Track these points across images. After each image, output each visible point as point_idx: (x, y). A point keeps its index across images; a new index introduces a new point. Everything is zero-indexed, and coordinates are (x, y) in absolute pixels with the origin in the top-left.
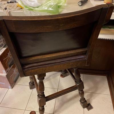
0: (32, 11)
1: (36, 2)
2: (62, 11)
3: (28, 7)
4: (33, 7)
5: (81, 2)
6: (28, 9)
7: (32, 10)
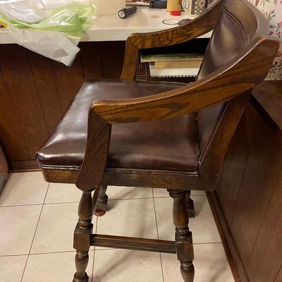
0: (26, 30)
1: (32, 13)
2: (88, 28)
3: (16, 23)
4: (27, 23)
5: (124, 10)
6: (18, 26)
7: (27, 27)
